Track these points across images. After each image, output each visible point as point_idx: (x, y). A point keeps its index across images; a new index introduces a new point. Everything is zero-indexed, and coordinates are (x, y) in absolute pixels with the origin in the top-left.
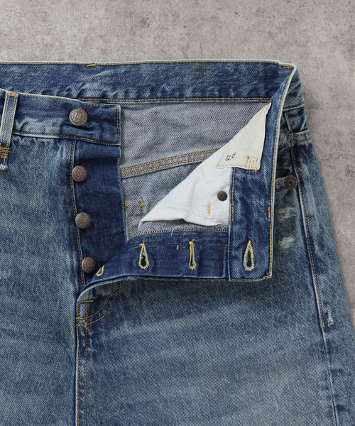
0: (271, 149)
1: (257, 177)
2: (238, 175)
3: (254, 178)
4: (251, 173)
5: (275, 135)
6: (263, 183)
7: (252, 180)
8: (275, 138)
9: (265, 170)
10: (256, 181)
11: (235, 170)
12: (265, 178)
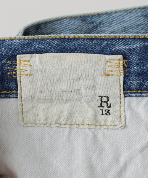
0: (90, 43)
1: (134, 59)
2: (134, 85)
3: (135, 62)
4: (128, 67)
5: (69, 39)
6: (141, 48)
7: (138, 64)
8: (74, 39)
9: (122, 48)
10: (139, 59)
11: (127, 90)
12: (133, 46)
